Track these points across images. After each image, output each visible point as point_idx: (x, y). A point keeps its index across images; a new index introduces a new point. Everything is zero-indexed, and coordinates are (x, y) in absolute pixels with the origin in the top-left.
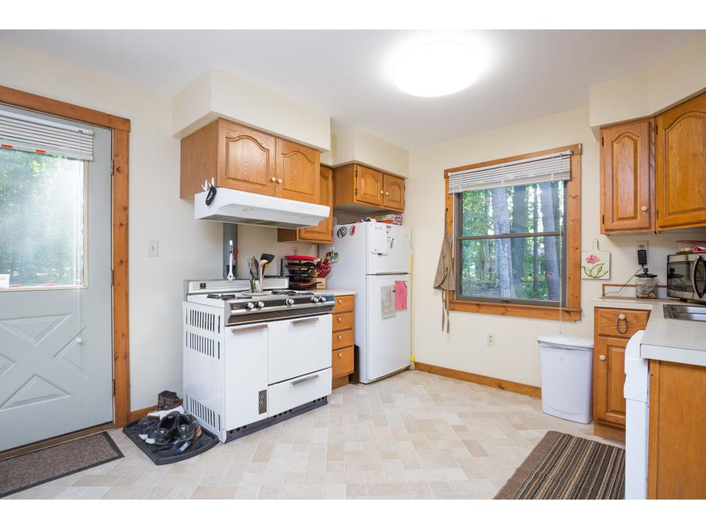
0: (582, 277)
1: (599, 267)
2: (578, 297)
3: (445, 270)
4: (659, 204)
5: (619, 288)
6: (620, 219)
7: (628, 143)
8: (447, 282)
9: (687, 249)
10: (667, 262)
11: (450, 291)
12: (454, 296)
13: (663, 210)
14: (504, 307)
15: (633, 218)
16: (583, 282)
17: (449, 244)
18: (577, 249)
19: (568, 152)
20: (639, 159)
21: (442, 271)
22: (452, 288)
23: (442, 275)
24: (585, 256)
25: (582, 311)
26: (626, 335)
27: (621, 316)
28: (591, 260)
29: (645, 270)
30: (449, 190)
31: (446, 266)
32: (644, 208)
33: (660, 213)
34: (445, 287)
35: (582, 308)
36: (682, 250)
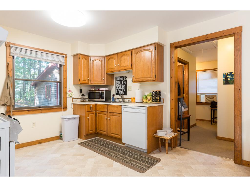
1: (71, 93)
2: (66, 103)
3: (10, 95)
4: (90, 78)
5: (76, 99)
6: (83, 81)
7: (85, 61)
8: (10, 101)
9: (93, 89)
10: (89, 92)
11: (12, 105)
12: (13, 108)
13: (92, 80)
14: (41, 110)
15: (86, 81)
16: (67, 98)
17: (11, 81)
18: (66, 87)
19: (65, 56)
20: (87, 66)
21: (8, 95)
22: (13, 104)
23: (8, 97)
24: (68, 90)
25: (67, 107)
26: (92, 111)
27: (92, 106)
28: (70, 91)
29: (83, 94)
30: (11, 53)
31: (10, 93)
32: (88, 79)
33: (91, 81)
34: (8, 104)
35: (67, 106)
36: (92, 89)
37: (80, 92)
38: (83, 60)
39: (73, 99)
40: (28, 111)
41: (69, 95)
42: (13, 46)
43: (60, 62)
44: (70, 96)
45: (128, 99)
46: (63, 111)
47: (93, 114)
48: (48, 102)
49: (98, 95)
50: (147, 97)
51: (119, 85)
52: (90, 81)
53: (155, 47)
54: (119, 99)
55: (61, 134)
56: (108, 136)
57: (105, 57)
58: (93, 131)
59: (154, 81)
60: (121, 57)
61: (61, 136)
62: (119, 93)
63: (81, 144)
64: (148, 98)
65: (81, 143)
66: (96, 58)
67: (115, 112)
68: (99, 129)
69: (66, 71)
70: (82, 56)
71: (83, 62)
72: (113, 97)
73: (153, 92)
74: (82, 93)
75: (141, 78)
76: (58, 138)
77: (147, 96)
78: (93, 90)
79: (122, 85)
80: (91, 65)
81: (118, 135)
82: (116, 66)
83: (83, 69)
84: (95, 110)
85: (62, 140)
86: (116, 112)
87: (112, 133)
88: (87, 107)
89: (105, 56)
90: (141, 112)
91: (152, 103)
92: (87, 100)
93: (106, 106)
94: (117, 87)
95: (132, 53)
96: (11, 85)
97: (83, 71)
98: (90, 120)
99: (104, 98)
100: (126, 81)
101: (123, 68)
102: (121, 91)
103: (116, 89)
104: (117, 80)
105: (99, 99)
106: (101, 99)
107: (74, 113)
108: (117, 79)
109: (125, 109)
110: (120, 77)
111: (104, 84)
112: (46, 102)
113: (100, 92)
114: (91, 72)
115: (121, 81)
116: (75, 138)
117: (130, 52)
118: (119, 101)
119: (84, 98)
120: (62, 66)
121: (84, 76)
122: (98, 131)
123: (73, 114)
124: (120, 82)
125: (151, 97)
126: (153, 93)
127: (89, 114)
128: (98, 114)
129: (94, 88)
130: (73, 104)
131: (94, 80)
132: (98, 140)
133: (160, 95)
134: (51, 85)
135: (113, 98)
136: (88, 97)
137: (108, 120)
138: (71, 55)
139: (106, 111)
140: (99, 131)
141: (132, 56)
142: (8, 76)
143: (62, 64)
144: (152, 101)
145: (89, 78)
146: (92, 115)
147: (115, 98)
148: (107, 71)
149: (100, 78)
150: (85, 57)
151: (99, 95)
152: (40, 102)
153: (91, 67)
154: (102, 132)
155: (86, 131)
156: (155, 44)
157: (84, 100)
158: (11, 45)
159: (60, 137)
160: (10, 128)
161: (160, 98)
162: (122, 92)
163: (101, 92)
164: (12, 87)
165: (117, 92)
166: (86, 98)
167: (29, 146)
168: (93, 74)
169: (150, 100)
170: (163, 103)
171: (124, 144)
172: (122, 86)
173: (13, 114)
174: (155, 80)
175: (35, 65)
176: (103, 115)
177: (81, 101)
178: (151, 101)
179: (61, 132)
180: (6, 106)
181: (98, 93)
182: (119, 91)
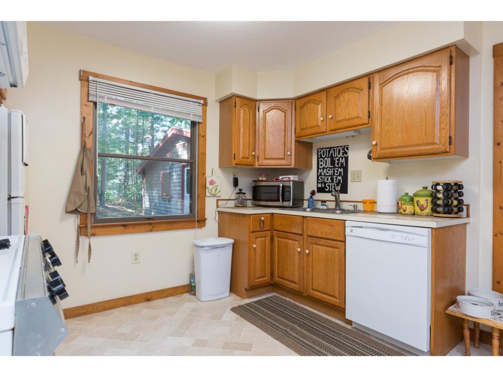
0: (207, 195)
1: (216, 187)
2: (204, 210)
3: (87, 189)
4: (259, 152)
5: (226, 202)
6: (242, 158)
7: (247, 111)
8: (86, 203)
9: (264, 179)
10: (253, 185)
11: (91, 213)
12: (93, 220)
13: (261, 156)
14: (150, 224)
15: (248, 158)
16: (206, 198)
17: (88, 159)
18: (204, 174)
19: (202, 102)
20: (251, 123)
21: (83, 191)
22: (93, 211)
23: (82, 195)
24: (208, 180)
25: (206, 219)
26: (263, 229)
27: (262, 218)
28: (212, 183)
29: (240, 190)
30: (90, 96)
31: (88, 186)
32: (253, 153)
33: (260, 158)
34: (83, 210)
35: (206, 217)
36: (261, 179)
37: (234, 186)
38: (242, 111)
39: (219, 202)
40: (124, 226)
41: (210, 191)
42: (96, 79)
43: (191, 116)
44: (213, 192)
45: (353, 204)
46: (198, 228)
47: (266, 237)
48: (165, 206)
49: (276, 191)
50: (416, 199)
51: (326, 168)
52: (256, 160)
53: (451, 57)
54: (327, 203)
55: (192, 281)
56: (304, 295)
57: (294, 101)
58: (266, 278)
59: (444, 153)
60: (337, 97)
61: (191, 286)
62: (327, 188)
63: (238, 310)
64: (417, 201)
65: (239, 306)
66: (273, 104)
67: (323, 236)
68: (279, 275)
69: (204, 136)
70: (242, 99)
71: (242, 113)
72: (311, 197)
73: (438, 184)
74: (238, 188)
75: (400, 147)
76: (187, 290)
77: (416, 195)
78: (262, 181)
79: (335, 167)
80: (261, 121)
81: (335, 297)
82: (323, 121)
83: (242, 131)
84: (269, 229)
85: (195, 294)
86: (327, 237)
87: (314, 288)
88: (253, 220)
89: (292, 99)
90: (411, 242)
91: (432, 216)
92: (249, 203)
93: (299, 220)
94: (321, 173)
95: (370, 83)
96: (90, 169)
97: (241, 136)
98: (259, 251)
99: (290, 201)
100: (347, 159)
101: (345, 124)
102: (333, 182)
103: (318, 179)
104: (321, 157)
105: (278, 203)
106: (283, 201)
107: (221, 234)
108: (321, 154)
109: (357, 232)
110: (330, 148)
111: (291, 165)
112: (162, 205)
113: (281, 185)
114: (261, 138)
115: (332, 157)
116: (223, 293)
117: (366, 80)
118: (327, 206)
119: (242, 199)
120: (197, 126)
121: (244, 146)
122: (277, 279)
123: (219, 236)
124: (329, 160)
125: (430, 199)
126: (436, 189)
127: (256, 238)
128: (276, 239)
129: (267, 175)
130: (218, 211)
131: (266, 157)
132: (277, 303)
133: (461, 194)
134: (171, 171)
135: (311, 200)
136: (251, 198)
137: (305, 257)
138: (216, 101)
139: (300, 232)
140: (280, 280)
141: (371, 90)
142: (84, 147)
143: (197, 120)
144: (434, 210)
145: (255, 152)
146: (264, 239)
147: (315, 199)
148: (297, 135)
149: (282, 152)
150: (246, 102)
151: (278, 193)
152: (150, 205)
153: (261, 126)
154: (285, 283)
155: (249, 279)
156: (450, 48)
157: (242, 204)
158: (91, 78)
159: (190, 289)
160: (13, 329)
161: (460, 202)
162: (334, 185)
163: (283, 186)
164: (91, 171)
165: (320, 185)
166: (247, 199)
167: (125, 305)
168: (265, 142)
169: (426, 208)
170: (468, 216)
171: (350, 322)
172: (334, 171)
173: (93, 234)
174: (448, 150)
175: (144, 137)
176: (290, 241)
177: (236, 207)
178: (428, 210)
179: (192, 276)
180: (79, 216)
181: (276, 188)
182: (325, 183)
